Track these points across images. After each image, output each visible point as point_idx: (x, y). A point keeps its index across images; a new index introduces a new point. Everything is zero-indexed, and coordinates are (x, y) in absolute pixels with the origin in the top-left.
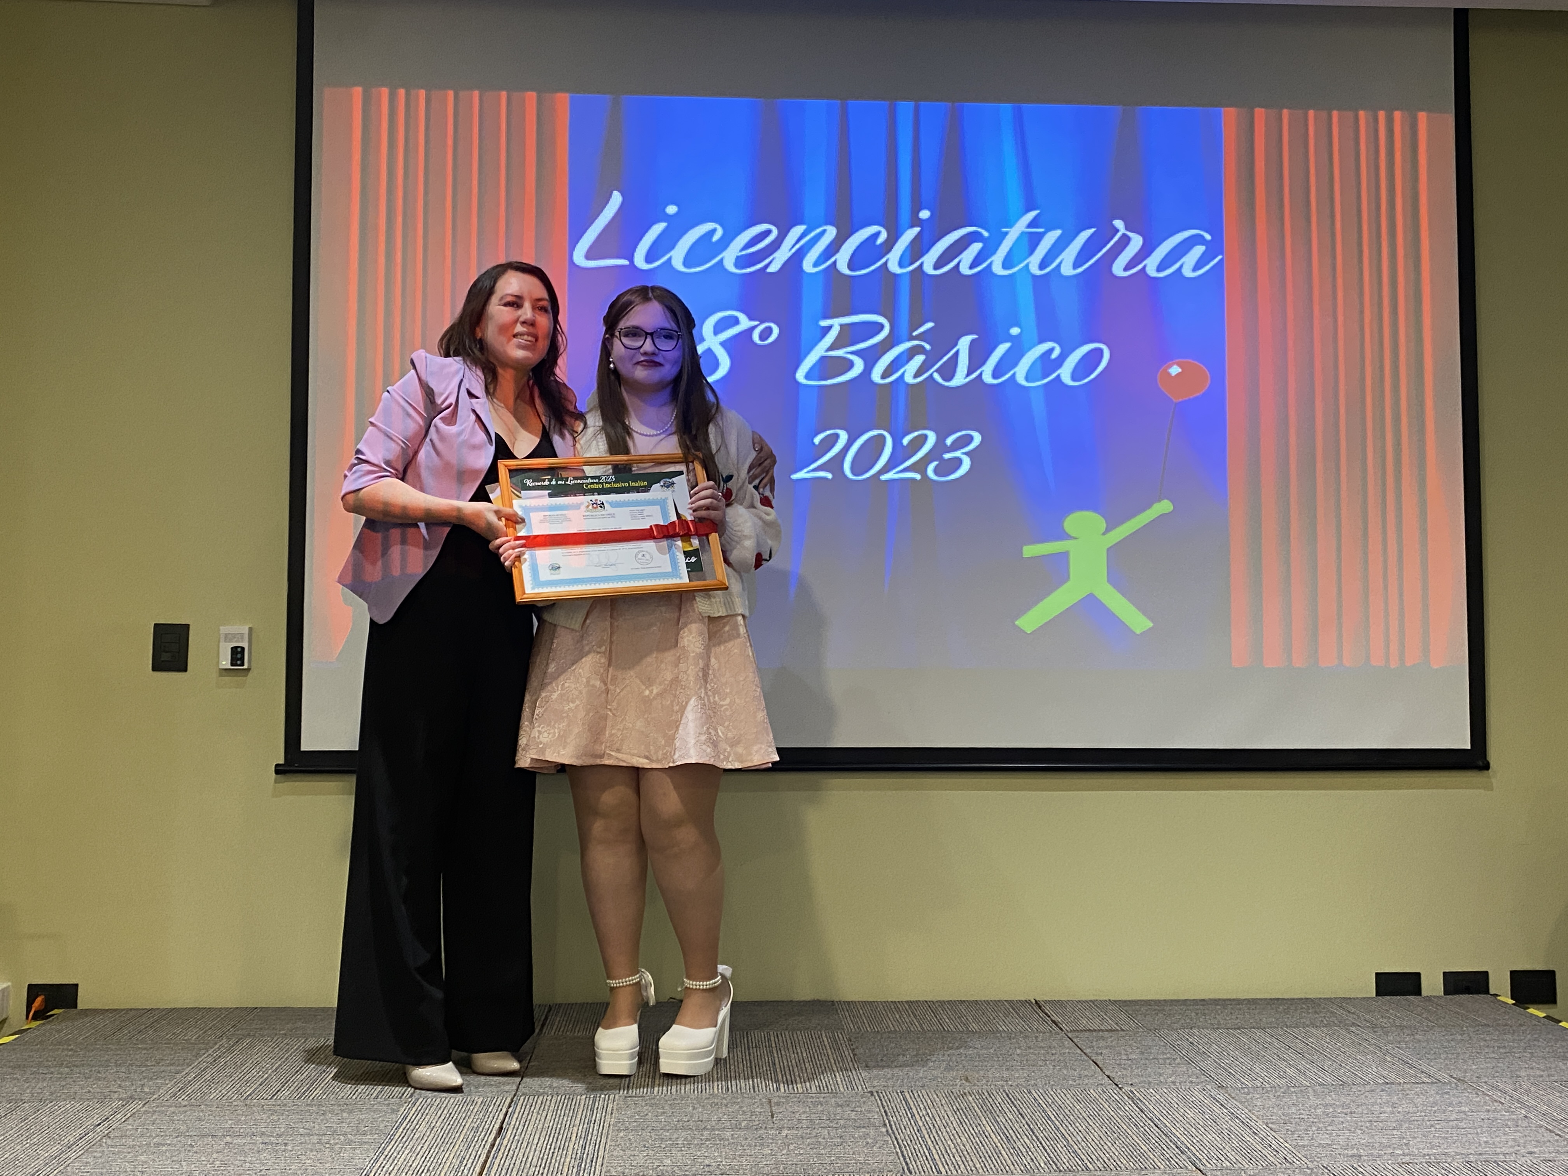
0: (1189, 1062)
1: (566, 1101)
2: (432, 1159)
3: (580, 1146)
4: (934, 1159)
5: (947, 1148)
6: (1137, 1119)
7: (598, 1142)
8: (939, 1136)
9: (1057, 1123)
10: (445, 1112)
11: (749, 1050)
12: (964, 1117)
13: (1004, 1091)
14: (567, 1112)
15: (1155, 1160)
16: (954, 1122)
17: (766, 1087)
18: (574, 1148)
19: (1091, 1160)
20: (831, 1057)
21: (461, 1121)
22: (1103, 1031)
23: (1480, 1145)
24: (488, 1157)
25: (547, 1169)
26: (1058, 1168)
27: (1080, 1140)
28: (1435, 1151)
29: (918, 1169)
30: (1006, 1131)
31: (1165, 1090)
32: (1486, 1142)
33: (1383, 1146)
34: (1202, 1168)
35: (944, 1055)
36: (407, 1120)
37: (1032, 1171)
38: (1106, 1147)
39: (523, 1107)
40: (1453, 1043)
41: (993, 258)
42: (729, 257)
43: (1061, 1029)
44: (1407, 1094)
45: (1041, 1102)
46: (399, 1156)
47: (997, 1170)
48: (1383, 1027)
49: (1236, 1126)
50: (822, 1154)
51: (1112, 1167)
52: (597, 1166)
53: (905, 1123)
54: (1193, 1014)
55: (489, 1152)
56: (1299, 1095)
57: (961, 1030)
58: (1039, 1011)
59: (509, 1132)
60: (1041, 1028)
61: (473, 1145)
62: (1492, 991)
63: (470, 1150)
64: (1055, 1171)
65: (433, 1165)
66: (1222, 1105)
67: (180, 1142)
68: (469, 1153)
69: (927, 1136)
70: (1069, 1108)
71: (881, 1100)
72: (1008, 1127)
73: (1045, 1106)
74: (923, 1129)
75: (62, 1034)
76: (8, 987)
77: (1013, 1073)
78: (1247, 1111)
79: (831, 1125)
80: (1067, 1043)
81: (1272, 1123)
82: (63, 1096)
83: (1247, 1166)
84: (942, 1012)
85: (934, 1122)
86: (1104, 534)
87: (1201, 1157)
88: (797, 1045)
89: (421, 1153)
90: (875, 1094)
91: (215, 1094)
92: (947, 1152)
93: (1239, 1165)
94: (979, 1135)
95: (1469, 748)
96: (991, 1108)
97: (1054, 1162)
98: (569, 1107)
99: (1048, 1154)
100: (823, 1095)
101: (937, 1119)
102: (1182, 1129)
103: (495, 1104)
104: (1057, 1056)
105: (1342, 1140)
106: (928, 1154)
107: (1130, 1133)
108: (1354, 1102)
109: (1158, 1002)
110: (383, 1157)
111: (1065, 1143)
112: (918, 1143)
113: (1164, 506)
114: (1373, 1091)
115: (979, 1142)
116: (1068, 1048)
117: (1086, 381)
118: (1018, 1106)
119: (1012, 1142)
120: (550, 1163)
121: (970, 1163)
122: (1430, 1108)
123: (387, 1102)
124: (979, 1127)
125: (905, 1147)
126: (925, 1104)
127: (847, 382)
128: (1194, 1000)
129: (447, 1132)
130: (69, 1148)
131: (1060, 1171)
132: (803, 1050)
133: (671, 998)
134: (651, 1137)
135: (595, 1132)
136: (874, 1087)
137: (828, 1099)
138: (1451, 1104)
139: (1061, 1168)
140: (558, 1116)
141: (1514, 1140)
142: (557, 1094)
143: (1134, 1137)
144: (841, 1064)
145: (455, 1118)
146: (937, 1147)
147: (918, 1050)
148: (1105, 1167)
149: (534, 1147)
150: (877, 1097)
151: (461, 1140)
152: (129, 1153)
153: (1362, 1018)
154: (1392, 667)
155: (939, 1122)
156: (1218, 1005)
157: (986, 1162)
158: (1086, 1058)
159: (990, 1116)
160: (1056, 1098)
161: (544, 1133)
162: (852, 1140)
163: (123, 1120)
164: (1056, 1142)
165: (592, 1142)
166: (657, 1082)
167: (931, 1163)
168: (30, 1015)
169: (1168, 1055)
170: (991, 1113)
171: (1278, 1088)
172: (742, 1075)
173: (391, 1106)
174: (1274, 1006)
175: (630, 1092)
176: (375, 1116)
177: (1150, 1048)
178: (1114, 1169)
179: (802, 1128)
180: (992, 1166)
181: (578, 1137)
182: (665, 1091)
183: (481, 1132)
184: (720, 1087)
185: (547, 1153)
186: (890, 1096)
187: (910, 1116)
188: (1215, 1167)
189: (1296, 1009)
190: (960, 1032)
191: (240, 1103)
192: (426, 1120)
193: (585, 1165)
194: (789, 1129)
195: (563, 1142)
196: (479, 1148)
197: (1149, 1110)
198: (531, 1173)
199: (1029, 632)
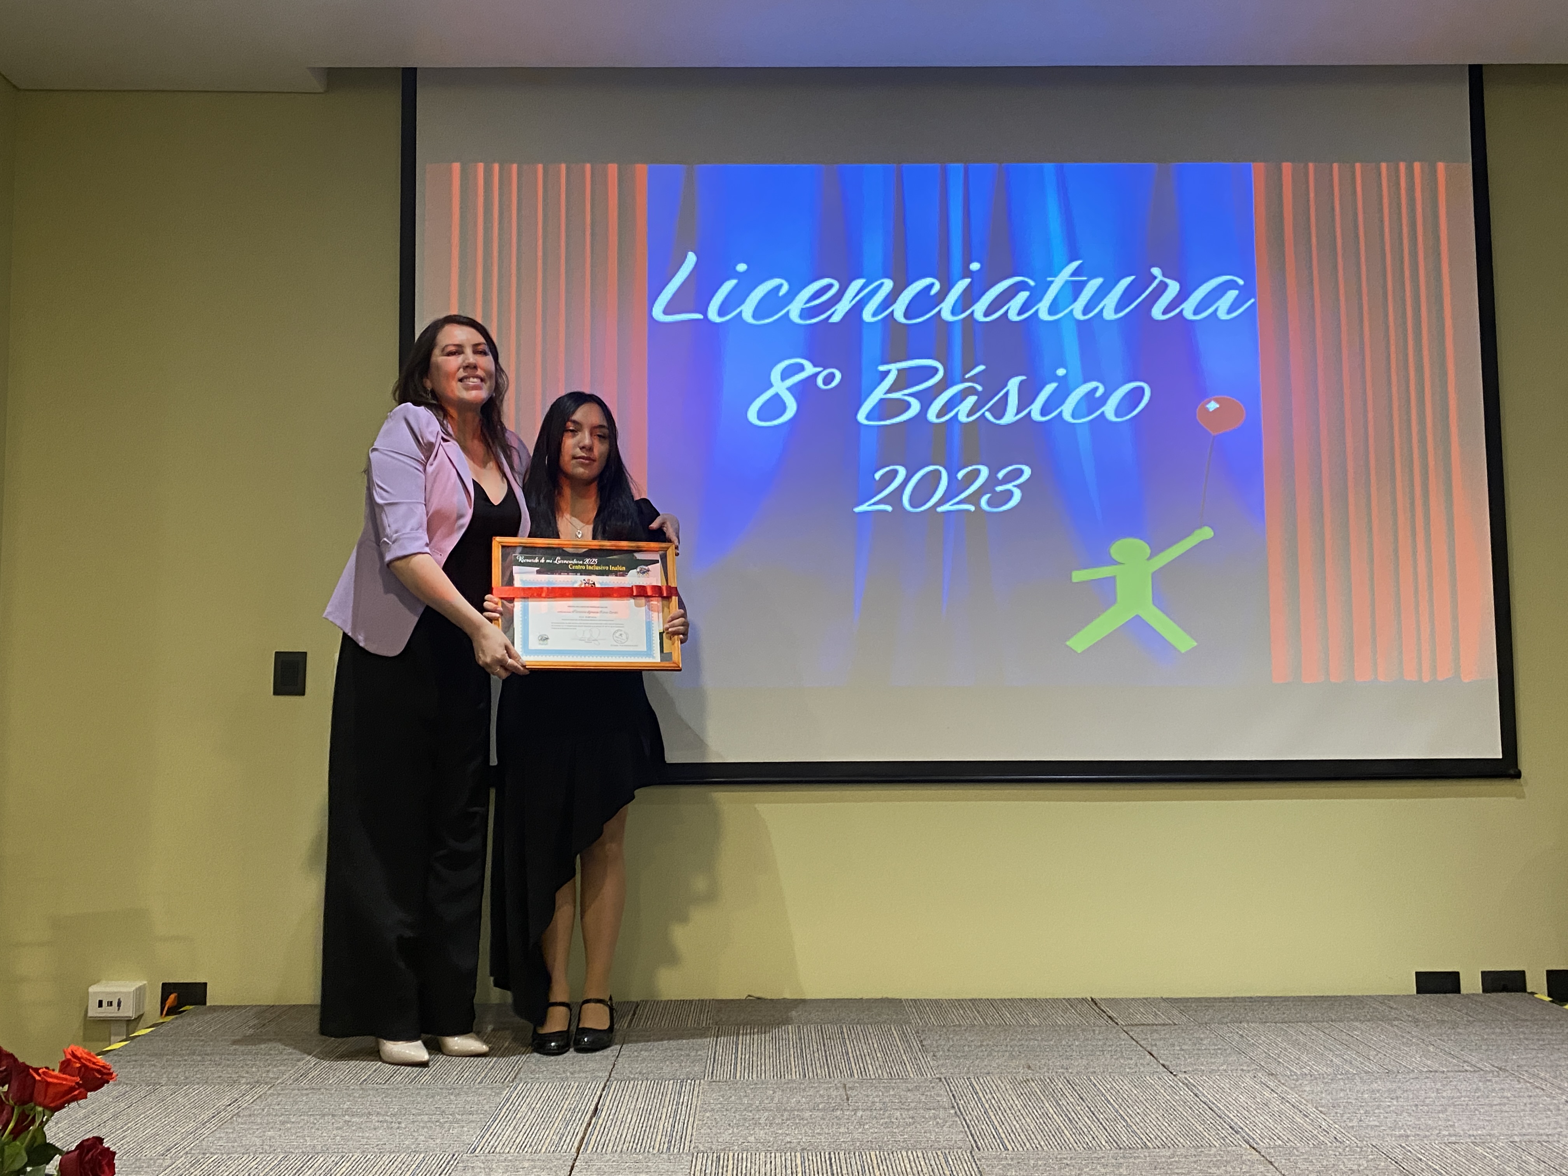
0: (1240, 1052)
1: (655, 1085)
2: (534, 1135)
3: (670, 1124)
4: (1001, 1138)
5: (1013, 1128)
6: (1192, 1103)
7: (686, 1121)
8: (1005, 1117)
9: (1116, 1106)
10: (545, 1095)
11: (823, 1041)
12: (1028, 1100)
13: (1065, 1078)
14: (657, 1094)
15: (1211, 1138)
16: (1019, 1105)
17: (841, 1073)
18: (664, 1126)
19: (1149, 1139)
20: (901, 1048)
21: (559, 1103)
22: (1156, 1025)
23: (1523, 1127)
24: (585, 1134)
25: (639, 1144)
26: (1118, 1146)
27: (1138, 1120)
28: (1479, 1132)
29: (986, 1146)
30: (1068, 1113)
31: (1218, 1078)
32: (1529, 1124)
33: (1429, 1128)
34: (1255, 1146)
35: (1007, 1046)
36: (510, 1102)
37: (1094, 1149)
38: (1163, 1127)
39: (616, 1091)
40: (1493, 1036)
41: (1040, 305)
42: (794, 310)
43: (1117, 1024)
44: (1451, 1081)
45: (1100, 1087)
46: (503, 1133)
47: (1061, 1147)
48: (1424, 1022)
49: (1285, 1107)
50: (895, 1133)
51: (1169, 1145)
52: (686, 1143)
53: (972, 1106)
54: (1242, 1011)
55: (586, 1130)
56: (1346, 1082)
57: (1022, 1023)
58: (1096, 1008)
59: (604, 1113)
60: (1098, 1022)
61: (571, 1123)
62: (1529, 990)
63: (569, 1128)
64: (1116, 1148)
65: (535, 1141)
66: (1272, 1090)
67: (304, 1120)
68: (568, 1130)
69: (993, 1117)
70: (1127, 1093)
71: (948, 1085)
72: (1070, 1110)
73: (1104, 1091)
74: (989, 1111)
75: (193, 1027)
76: (145, 984)
77: (1072, 1062)
78: (1297, 1096)
79: (902, 1107)
80: (1123, 1035)
81: (1322, 1107)
82: (197, 1080)
83: (1298, 1145)
84: (1003, 1008)
85: (1000, 1105)
86: (1149, 559)
87: (1254, 1137)
88: (869, 1037)
89: (523, 1131)
90: (943, 1080)
91: (333, 1080)
92: (1013, 1131)
93: (1291, 1143)
94: (1042, 1116)
95: (1501, 757)
96: (1053, 1092)
97: (1114, 1140)
98: (658, 1091)
99: (1108, 1133)
100: (894, 1081)
101: (1003, 1102)
102: (1236, 1112)
103: (589, 1088)
104: (1113, 1047)
106: (995, 1133)
107: (1186, 1115)
108: (1399, 1088)
109: (1207, 999)
110: (489, 1133)
111: (1124, 1124)
112: (985, 1123)
113: (1207, 533)
114: (1417, 1078)
115: (1042, 1122)
116: (1124, 1040)
117: (1128, 417)
118: (1078, 1090)
119: (1074, 1123)
120: (643, 1140)
121: (1035, 1141)
122: (1473, 1094)
123: (490, 1086)
124: (1042, 1110)
125: (973, 1127)
126: (991, 1089)
127: (905, 421)
128: (1242, 997)
129: (546, 1112)
130: (203, 1125)
131: (1120, 1148)
132: (874, 1041)
133: (749, 996)
134: (735, 1117)
135: (683, 1112)
136: (942, 1074)
137: (899, 1085)
138: (1494, 1090)
139: (1121, 1146)
140: (648, 1099)
141: (1557, 1122)
142: (647, 1079)
143: (1190, 1118)
144: (910, 1054)
145: (553, 1100)
146: (1003, 1126)
147: (982, 1041)
148: (1162, 1145)
149: (627, 1125)
150: (945, 1083)
151: (560, 1119)
152: (258, 1129)
153: (1404, 1014)
154: (1426, 681)
155: (1004, 1105)
156: (1265, 1002)
157: (1049, 1140)
158: (1141, 1049)
159: (1052, 1099)
160: (1114, 1084)
161: (636, 1113)
162: (923, 1120)
163: (251, 1101)
164: (1115, 1123)
165: (681, 1120)
166: (739, 1069)
167: (998, 1141)
168: (165, 1012)
169: (1219, 1046)
170: (1053, 1097)
171: (1325, 1076)
172: (818, 1063)
173: (494, 1090)
174: (1319, 1003)
175: (715, 1077)
176: (480, 1098)
177: (1201, 1040)
178: (1172, 1147)
179: (875, 1109)
180: (1056, 1143)
181: (668, 1117)
182: (746, 1077)
183: (578, 1112)
184: (798, 1074)
185: (639, 1130)
186: (957, 1082)
187: (976, 1099)
188: (1268, 1146)
189: (1340, 1005)
190: (1021, 1026)
191: (357, 1087)
192: (527, 1102)
193: (675, 1142)
194: (864, 1110)
195: (654, 1121)
196: (577, 1126)
197: (1203, 1094)
198: (625, 1148)
199: (1079, 652)
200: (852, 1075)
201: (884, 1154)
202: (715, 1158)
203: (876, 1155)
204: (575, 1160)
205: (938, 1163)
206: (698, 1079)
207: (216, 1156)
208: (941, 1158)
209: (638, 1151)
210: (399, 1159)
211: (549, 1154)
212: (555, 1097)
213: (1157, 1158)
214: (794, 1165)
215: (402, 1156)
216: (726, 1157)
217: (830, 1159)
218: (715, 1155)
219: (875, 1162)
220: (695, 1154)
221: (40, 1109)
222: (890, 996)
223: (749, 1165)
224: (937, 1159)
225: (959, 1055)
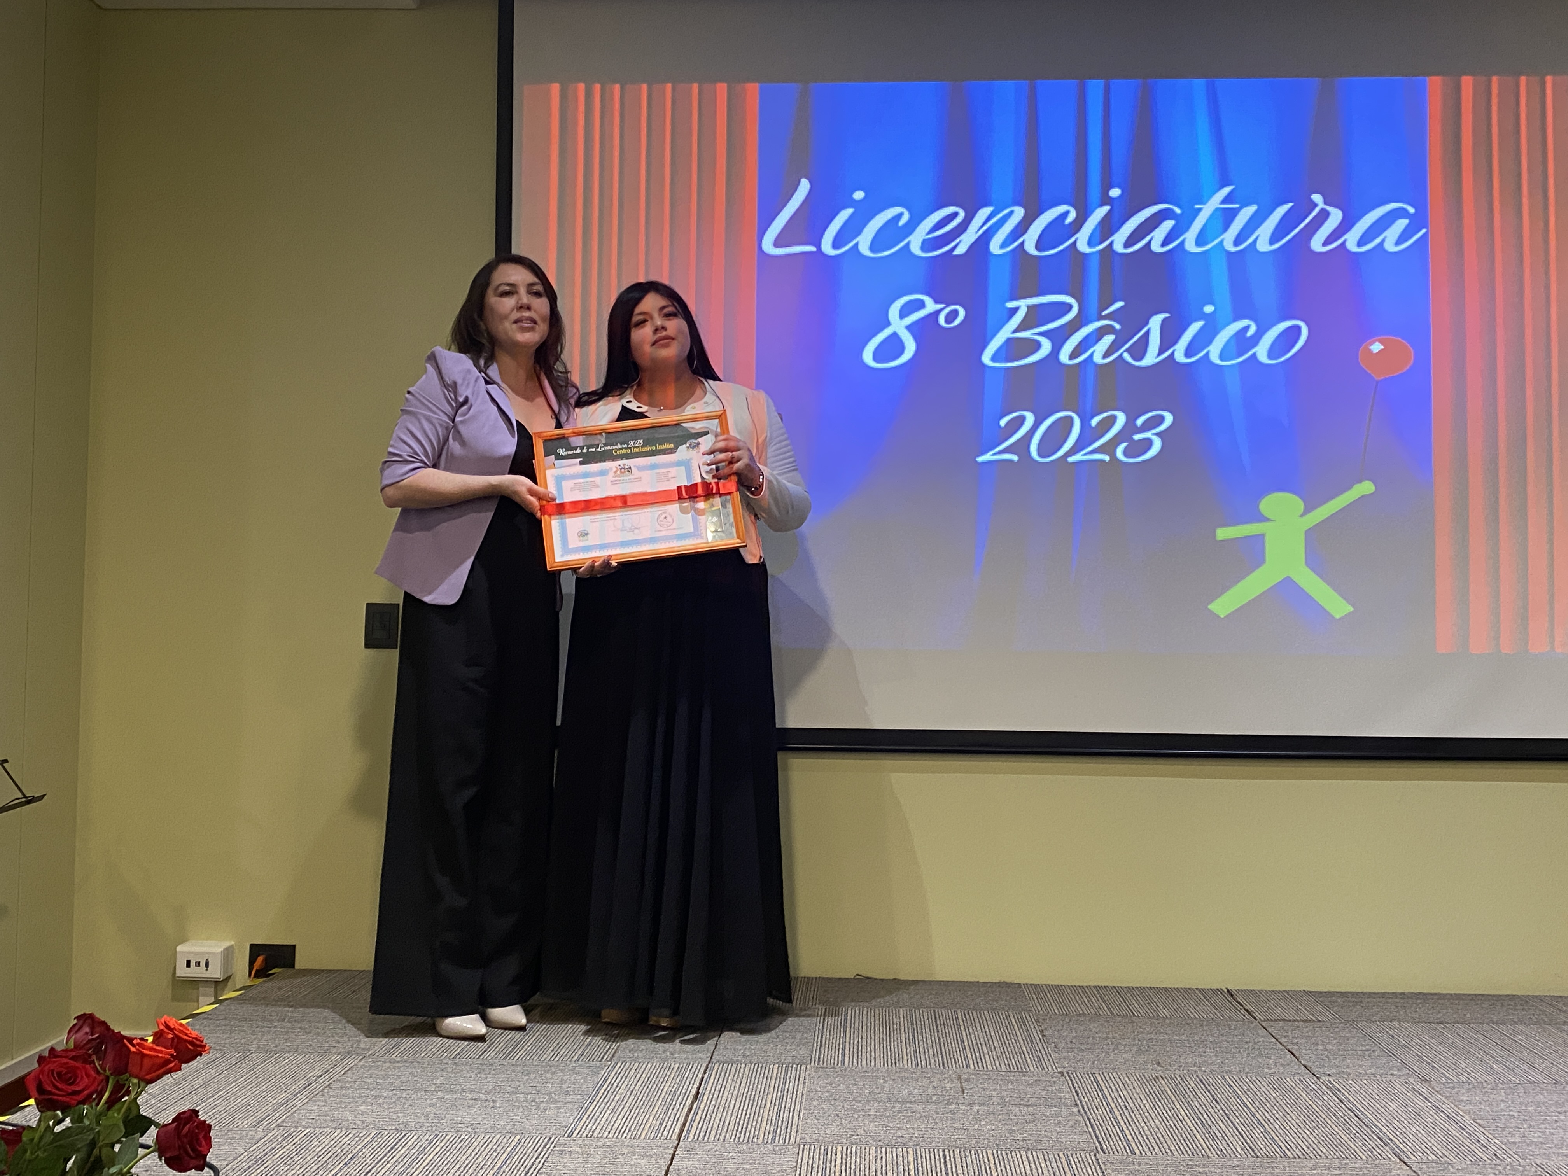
0: (1390, 1054)
1: (759, 1069)
2: (633, 1120)
3: (775, 1112)
4: (1127, 1140)
5: (1141, 1130)
6: (1337, 1109)
7: (792, 1110)
8: (1132, 1117)
9: (1253, 1109)
10: (644, 1076)
11: (937, 1026)
12: (1157, 1100)
13: (1197, 1076)
14: (761, 1079)
15: (1356, 1149)
16: (1147, 1105)
17: (956, 1063)
18: (769, 1114)
19: (1289, 1147)
20: (1020, 1038)
21: (659, 1085)
22: (1298, 1021)
24: (686, 1120)
25: (743, 1133)
26: (1255, 1154)
27: (1277, 1127)
29: (1112, 1149)
30: (1200, 1116)
31: (1365, 1082)
34: (1406, 1160)
35: (1134, 1039)
36: (608, 1082)
37: (1228, 1156)
38: (1305, 1136)
39: (718, 1074)
41: (1186, 235)
42: (915, 242)
43: (1255, 1018)
45: (1235, 1088)
46: (601, 1116)
47: (1193, 1153)
49: (1439, 1118)
50: (1014, 1131)
51: (1311, 1154)
52: (792, 1133)
53: (1097, 1104)
54: (1393, 1008)
55: (687, 1115)
56: (1508, 1092)
57: (1151, 1015)
58: (1230, 999)
59: (705, 1098)
60: (1234, 1017)
61: (672, 1108)
63: (669, 1113)
64: (1253, 1157)
65: (634, 1126)
66: (1426, 1098)
67: (396, 1095)
68: (669, 1115)
69: (1119, 1118)
70: (1265, 1096)
71: (1071, 1080)
72: (1203, 1112)
73: (1240, 1093)
74: (1115, 1110)
75: (283, 991)
76: (232, 945)
77: (1206, 1059)
78: (1453, 1106)
79: (1022, 1102)
80: (1262, 1032)
81: (1481, 1119)
82: (287, 1049)
83: (1454, 1161)
84: (1131, 997)
85: (1127, 1104)
86: (1302, 516)
87: (1405, 1149)
88: (985, 1024)
89: (622, 1115)
90: (1066, 1074)
91: (425, 1053)
92: (1140, 1133)
93: (1446, 1158)
94: (1173, 1118)
96: (1184, 1092)
97: (1250, 1148)
98: (762, 1075)
99: (1244, 1139)
100: (1013, 1074)
101: (1130, 1101)
102: (1384, 1121)
103: (691, 1070)
104: (1250, 1045)
105: (1556, 1139)
106: (1121, 1136)
107: (1329, 1122)
109: (1354, 994)
110: (586, 1116)
111: (1262, 1130)
112: (1110, 1123)
113: (1366, 487)
115: (1173, 1125)
116: (1262, 1037)
117: (1283, 359)
118: (1211, 1091)
119: (1207, 1126)
120: (746, 1128)
121: (1165, 1145)
123: (587, 1065)
124: (1172, 1111)
125: (1098, 1127)
126: (1117, 1086)
127: (1034, 363)
128: (1393, 993)
129: (646, 1095)
130: (294, 1096)
131: (1258, 1157)
132: (991, 1029)
133: (858, 975)
134: (843, 1107)
135: (789, 1100)
136: (1064, 1068)
137: (1019, 1078)
139: (1259, 1154)
140: (752, 1083)
142: (751, 1063)
143: (1334, 1126)
144: (1030, 1045)
145: (653, 1081)
146: (1130, 1128)
147: (1107, 1033)
148: (1303, 1155)
149: (730, 1112)
150: (1068, 1078)
151: (659, 1103)
152: (349, 1103)
155: (1132, 1105)
156: (1419, 999)
157: (1180, 1145)
158: (1281, 1047)
159: (1183, 1100)
160: (1252, 1086)
161: (739, 1100)
162: (1044, 1118)
163: (342, 1072)
164: (1252, 1128)
165: (787, 1109)
166: (847, 1055)
167: (1125, 1143)
168: (253, 973)
169: (1368, 1047)
170: (1184, 1097)
171: (1485, 1085)
172: (931, 1051)
173: (592, 1068)
174: (1479, 1002)
175: (821, 1062)
176: (577, 1078)
177: (1348, 1040)
178: (1313, 1157)
179: (993, 1104)
180: (1187, 1149)
181: (773, 1105)
182: (855, 1063)
183: (679, 1096)
184: (910, 1062)
185: (743, 1118)
186: (1080, 1077)
187: (1101, 1097)
188: (1420, 1161)
189: (1502, 1005)
190: (1150, 1018)
191: (450, 1062)
192: (626, 1083)
193: (781, 1132)
194: (981, 1105)
195: (758, 1108)
196: (678, 1111)
197: (1349, 1101)
198: (728, 1137)
199: (1222, 617)
200: (968, 1066)
201: (1002, 1153)
202: (822, 1150)
203: (993, 1154)
204: (676, 1148)
205: (1060, 1165)
206: (804, 1063)
207: (308, 1130)
208: (1063, 1160)
209: (741, 1140)
210: (494, 1141)
211: (649, 1141)
212: (654, 1079)
213: (1298, 1169)
214: (906, 1162)
215: (498, 1136)
216: (834, 1151)
217: (945, 1156)
218: (823, 1147)
219: (992, 1162)
220: (802, 1146)
221: (135, 1081)
222: (1008, 980)
223: (858, 1160)
224: (1058, 1161)
225: (1083, 1047)
